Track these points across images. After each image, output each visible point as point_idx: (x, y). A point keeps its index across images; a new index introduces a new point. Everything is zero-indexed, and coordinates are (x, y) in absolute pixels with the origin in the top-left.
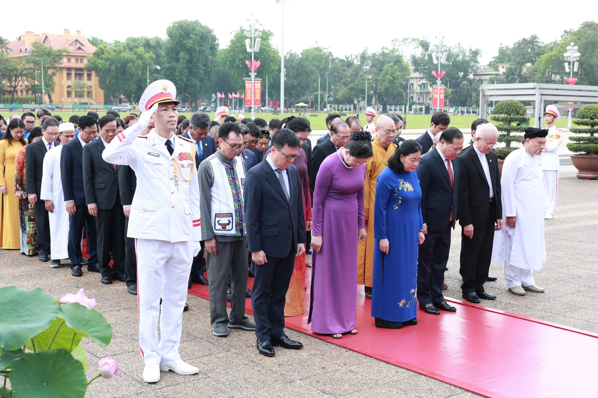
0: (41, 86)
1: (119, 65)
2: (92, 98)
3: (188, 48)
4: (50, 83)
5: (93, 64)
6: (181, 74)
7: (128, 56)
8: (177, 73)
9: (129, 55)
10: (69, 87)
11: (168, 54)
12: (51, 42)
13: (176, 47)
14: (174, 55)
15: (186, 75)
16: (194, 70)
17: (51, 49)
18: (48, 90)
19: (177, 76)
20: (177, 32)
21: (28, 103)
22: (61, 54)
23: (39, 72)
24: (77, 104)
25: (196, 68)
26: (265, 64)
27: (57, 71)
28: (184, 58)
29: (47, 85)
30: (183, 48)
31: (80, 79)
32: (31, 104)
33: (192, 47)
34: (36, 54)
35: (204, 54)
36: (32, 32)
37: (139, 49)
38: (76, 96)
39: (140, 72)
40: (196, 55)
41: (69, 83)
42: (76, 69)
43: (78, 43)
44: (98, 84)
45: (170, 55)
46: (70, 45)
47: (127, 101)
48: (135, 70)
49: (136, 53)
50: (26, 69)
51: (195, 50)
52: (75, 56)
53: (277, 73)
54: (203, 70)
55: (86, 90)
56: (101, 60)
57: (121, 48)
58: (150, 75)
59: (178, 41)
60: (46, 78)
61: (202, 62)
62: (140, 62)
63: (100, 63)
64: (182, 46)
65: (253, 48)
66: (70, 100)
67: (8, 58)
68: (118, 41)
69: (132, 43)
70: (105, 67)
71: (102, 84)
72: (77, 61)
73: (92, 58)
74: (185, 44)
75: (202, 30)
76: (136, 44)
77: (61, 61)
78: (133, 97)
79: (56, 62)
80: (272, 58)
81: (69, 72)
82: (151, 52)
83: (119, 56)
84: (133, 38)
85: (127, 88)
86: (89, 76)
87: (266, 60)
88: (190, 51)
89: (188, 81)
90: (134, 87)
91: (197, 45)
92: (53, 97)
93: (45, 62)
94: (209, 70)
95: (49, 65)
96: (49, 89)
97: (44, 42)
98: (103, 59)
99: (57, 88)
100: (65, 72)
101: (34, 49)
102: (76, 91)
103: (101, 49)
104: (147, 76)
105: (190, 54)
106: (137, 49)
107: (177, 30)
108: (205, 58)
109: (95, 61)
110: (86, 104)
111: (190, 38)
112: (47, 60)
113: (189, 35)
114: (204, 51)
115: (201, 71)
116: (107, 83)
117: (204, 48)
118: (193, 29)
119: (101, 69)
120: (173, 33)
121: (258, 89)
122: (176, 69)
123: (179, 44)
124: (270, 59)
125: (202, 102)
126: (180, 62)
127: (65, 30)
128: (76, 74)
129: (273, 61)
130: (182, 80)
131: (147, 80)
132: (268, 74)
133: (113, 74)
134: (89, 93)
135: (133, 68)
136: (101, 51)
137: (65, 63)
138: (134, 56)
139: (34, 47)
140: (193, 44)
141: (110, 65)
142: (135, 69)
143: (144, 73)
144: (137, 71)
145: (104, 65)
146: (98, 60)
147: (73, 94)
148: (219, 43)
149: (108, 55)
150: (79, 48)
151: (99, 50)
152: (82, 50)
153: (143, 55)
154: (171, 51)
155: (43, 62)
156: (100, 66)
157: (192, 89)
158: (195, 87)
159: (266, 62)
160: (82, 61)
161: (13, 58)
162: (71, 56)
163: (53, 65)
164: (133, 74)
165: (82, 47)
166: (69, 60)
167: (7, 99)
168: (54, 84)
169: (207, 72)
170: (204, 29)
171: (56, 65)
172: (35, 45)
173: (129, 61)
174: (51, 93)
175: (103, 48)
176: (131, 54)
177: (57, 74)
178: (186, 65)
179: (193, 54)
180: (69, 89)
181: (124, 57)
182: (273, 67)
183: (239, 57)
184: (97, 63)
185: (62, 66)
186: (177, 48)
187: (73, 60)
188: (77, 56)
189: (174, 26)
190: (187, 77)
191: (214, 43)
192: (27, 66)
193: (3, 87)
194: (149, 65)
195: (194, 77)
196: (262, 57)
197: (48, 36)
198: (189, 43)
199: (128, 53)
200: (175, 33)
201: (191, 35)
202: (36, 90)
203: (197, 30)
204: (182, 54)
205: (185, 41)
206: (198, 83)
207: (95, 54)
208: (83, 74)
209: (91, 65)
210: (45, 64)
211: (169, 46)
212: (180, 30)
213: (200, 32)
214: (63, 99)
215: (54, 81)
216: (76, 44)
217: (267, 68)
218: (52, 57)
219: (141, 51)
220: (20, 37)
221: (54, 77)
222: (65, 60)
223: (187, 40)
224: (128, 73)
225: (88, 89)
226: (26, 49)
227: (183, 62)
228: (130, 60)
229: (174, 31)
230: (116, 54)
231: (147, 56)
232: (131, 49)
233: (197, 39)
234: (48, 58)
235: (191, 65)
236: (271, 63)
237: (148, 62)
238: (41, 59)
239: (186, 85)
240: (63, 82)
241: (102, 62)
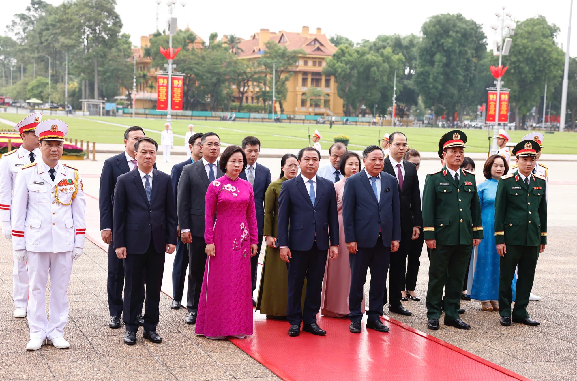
0: (272, 92)
1: (361, 69)
2: (329, 108)
3: (445, 48)
4: (282, 90)
5: (331, 67)
6: (435, 81)
7: (373, 59)
8: (431, 80)
9: (373, 57)
10: (304, 94)
11: (421, 56)
12: (286, 42)
13: (431, 48)
14: (428, 57)
15: (441, 81)
16: (451, 75)
17: (285, 50)
18: (279, 98)
19: (431, 83)
20: (433, 29)
21: (258, 112)
22: (296, 55)
23: (272, 76)
24: (311, 114)
25: (455, 74)
26: (544, 68)
27: (291, 75)
28: (440, 61)
29: (278, 92)
30: (440, 48)
31: (317, 85)
32: (261, 113)
33: (451, 47)
34: (268, 55)
35: (466, 57)
36: (268, 30)
37: (386, 49)
38: (311, 105)
39: (385, 78)
40: (455, 57)
41: (305, 89)
42: (314, 74)
43: (317, 42)
44: (336, 92)
45: (423, 58)
46: (308, 45)
47: (370, 112)
48: (379, 76)
49: (382, 55)
50: (255, 73)
51: (454, 51)
52: (313, 58)
53: (560, 79)
54: (464, 76)
55: (322, 98)
56: (341, 63)
57: (366, 49)
58: (398, 82)
59: (434, 40)
60: (278, 83)
61: (463, 66)
62: (386, 65)
63: (339, 67)
64: (439, 46)
65: (501, 50)
66: (304, 109)
67: (238, 60)
68: (367, 39)
69: (380, 43)
70: (346, 72)
71: (342, 93)
72: (314, 64)
73: (331, 61)
74: (443, 44)
75: (464, 26)
76: (384, 44)
77: (297, 64)
78: (376, 108)
79: (290, 65)
80: (554, 61)
81: (305, 77)
82: (400, 54)
83: (362, 58)
84: (384, 36)
85: (370, 97)
86: (328, 82)
87: (546, 63)
88: (448, 53)
89: (443, 89)
90: (377, 96)
91: (457, 45)
92: (285, 106)
93: (277, 65)
94: (472, 76)
95: (282, 69)
96: (280, 96)
97: (279, 42)
98: (343, 62)
99: (289, 96)
100: (300, 77)
101: (267, 50)
102: (311, 99)
103: (342, 50)
104: (393, 83)
105: (449, 57)
106: (384, 51)
107: (434, 26)
108: (465, 61)
109: (334, 64)
110: (322, 114)
111: (449, 36)
112: (281, 63)
113: (449, 32)
114: (466, 52)
115: (461, 78)
116: (347, 90)
117: (466, 48)
118: (454, 26)
119: (340, 74)
120: (429, 30)
121: (504, 101)
122: (429, 74)
123: (436, 44)
124: (552, 61)
125: (466, 115)
126: (436, 66)
127: (304, 27)
128: (312, 80)
129: (555, 65)
130: (436, 88)
131: (393, 87)
132: (549, 81)
133: (354, 80)
134: (327, 103)
135: (377, 73)
136: (341, 53)
137: (300, 65)
138: (380, 59)
139: (267, 47)
140: (452, 43)
141: (352, 69)
142: (380, 74)
143: (390, 79)
144: (382, 76)
145: (343, 69)
146: (337, 62)
147: (308, 104)
148: (487, 42)
149: (349, 57)
150: (318, 49)
151: (340, 51)
152: (321, 51)
153: (390, 58)
154: (425, 53)
155: (275, 65)
156: (339, 70)
157: (449, 99)
158: (452, 97)
159: (546, 67)
160: (320, 64)
161: (243, 59)
162: (309, 58)
163: (287, 68)
164: (377, 81)
165: (321, 48)
166: (306, 63)
167: (235, 106)
168: (287, 91)
169: (468, 78)
170: (467, 25)
171: (290, 68)
172: (268, 45)
173: (373, 64)
174: (282, 101)
175: (344, 48)
176: (376, 56)
177: (291, 79)
178: (442, 69)
179: (453, 56)
180: (304, 97)
181: (367, 59)
182: (555, 73)
183: (510, 60)
184: (336, 66)
185: (298, 69)
186: (433, 49)
187: (310, 63)
188: (315, 58)
189: (430, 21)
190: (443, 85)
191: (480, 42)
192: (258, 70)
193: (232, 93)
194: (398, 69)
195: (451, 85)
196: (541, 59)
197: (284, 34)
198: (448, 42)
199: (373, 55)
200: (432, 30)
201: (451, 33)
202: (266, 97)
203: (459, 27)
204: (438, 57)
205: (442, 41)
206: (456, 92)
207: (334, 55)
208: (321, 79)
209: (329, 69)
210: (277, 67)
211: (423, 46)
212: (437, 26)
213: (462, 28)
214: (296, 109)
215: (287, 87)
216: (315, 44)
217: (546, 74)
218: (286, 59)
219: (388, 52)
220: (255, 36)
221: (287, 83)
222: (301, 63)
223: (445, 39)
224: (371, 79)
225: (325, 97)
226: (260, 50)
227: (439, 65)
228: (375, 63)
229: (431, 28)
230: (359, 56)
231: (395, 58)
232: (378, 50)
233: (458, 37)
234: (281, 60)
235: (448, 70)
236: (552, 68)
237: (396, 66)
238: (273, 61)
239: (441, 94)
240: (297, 88)
241: (342, 65)
